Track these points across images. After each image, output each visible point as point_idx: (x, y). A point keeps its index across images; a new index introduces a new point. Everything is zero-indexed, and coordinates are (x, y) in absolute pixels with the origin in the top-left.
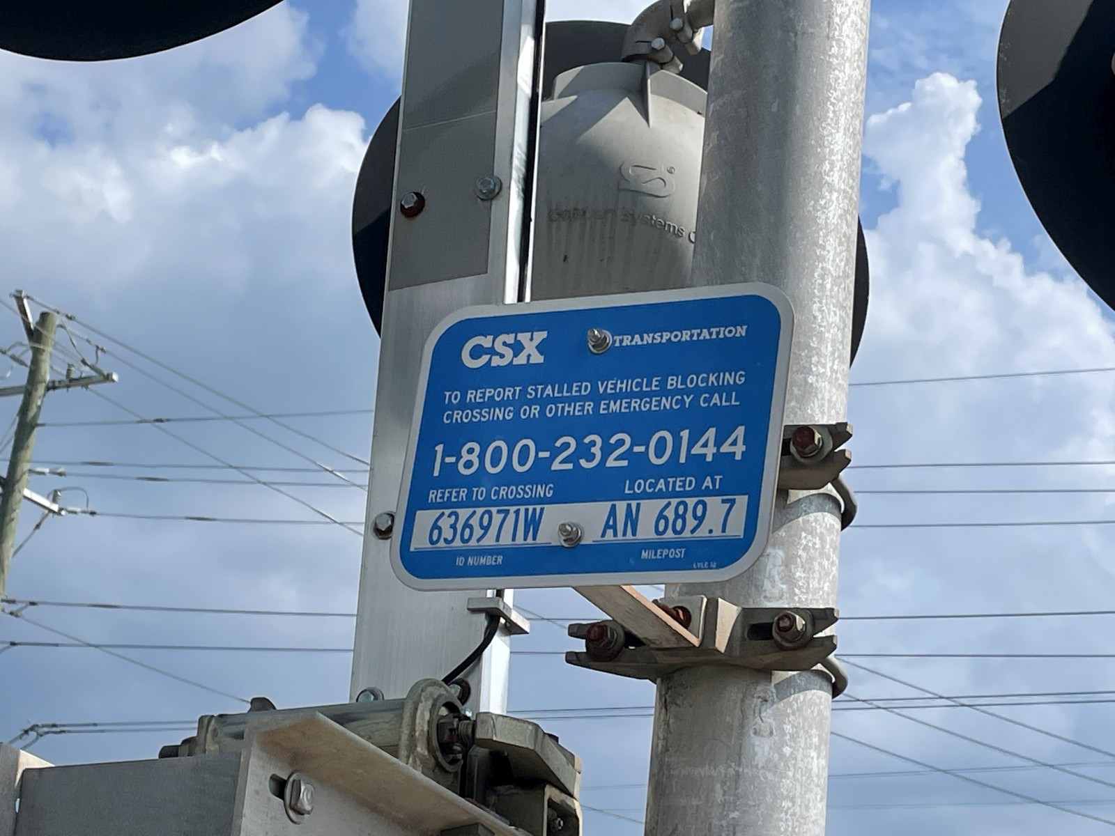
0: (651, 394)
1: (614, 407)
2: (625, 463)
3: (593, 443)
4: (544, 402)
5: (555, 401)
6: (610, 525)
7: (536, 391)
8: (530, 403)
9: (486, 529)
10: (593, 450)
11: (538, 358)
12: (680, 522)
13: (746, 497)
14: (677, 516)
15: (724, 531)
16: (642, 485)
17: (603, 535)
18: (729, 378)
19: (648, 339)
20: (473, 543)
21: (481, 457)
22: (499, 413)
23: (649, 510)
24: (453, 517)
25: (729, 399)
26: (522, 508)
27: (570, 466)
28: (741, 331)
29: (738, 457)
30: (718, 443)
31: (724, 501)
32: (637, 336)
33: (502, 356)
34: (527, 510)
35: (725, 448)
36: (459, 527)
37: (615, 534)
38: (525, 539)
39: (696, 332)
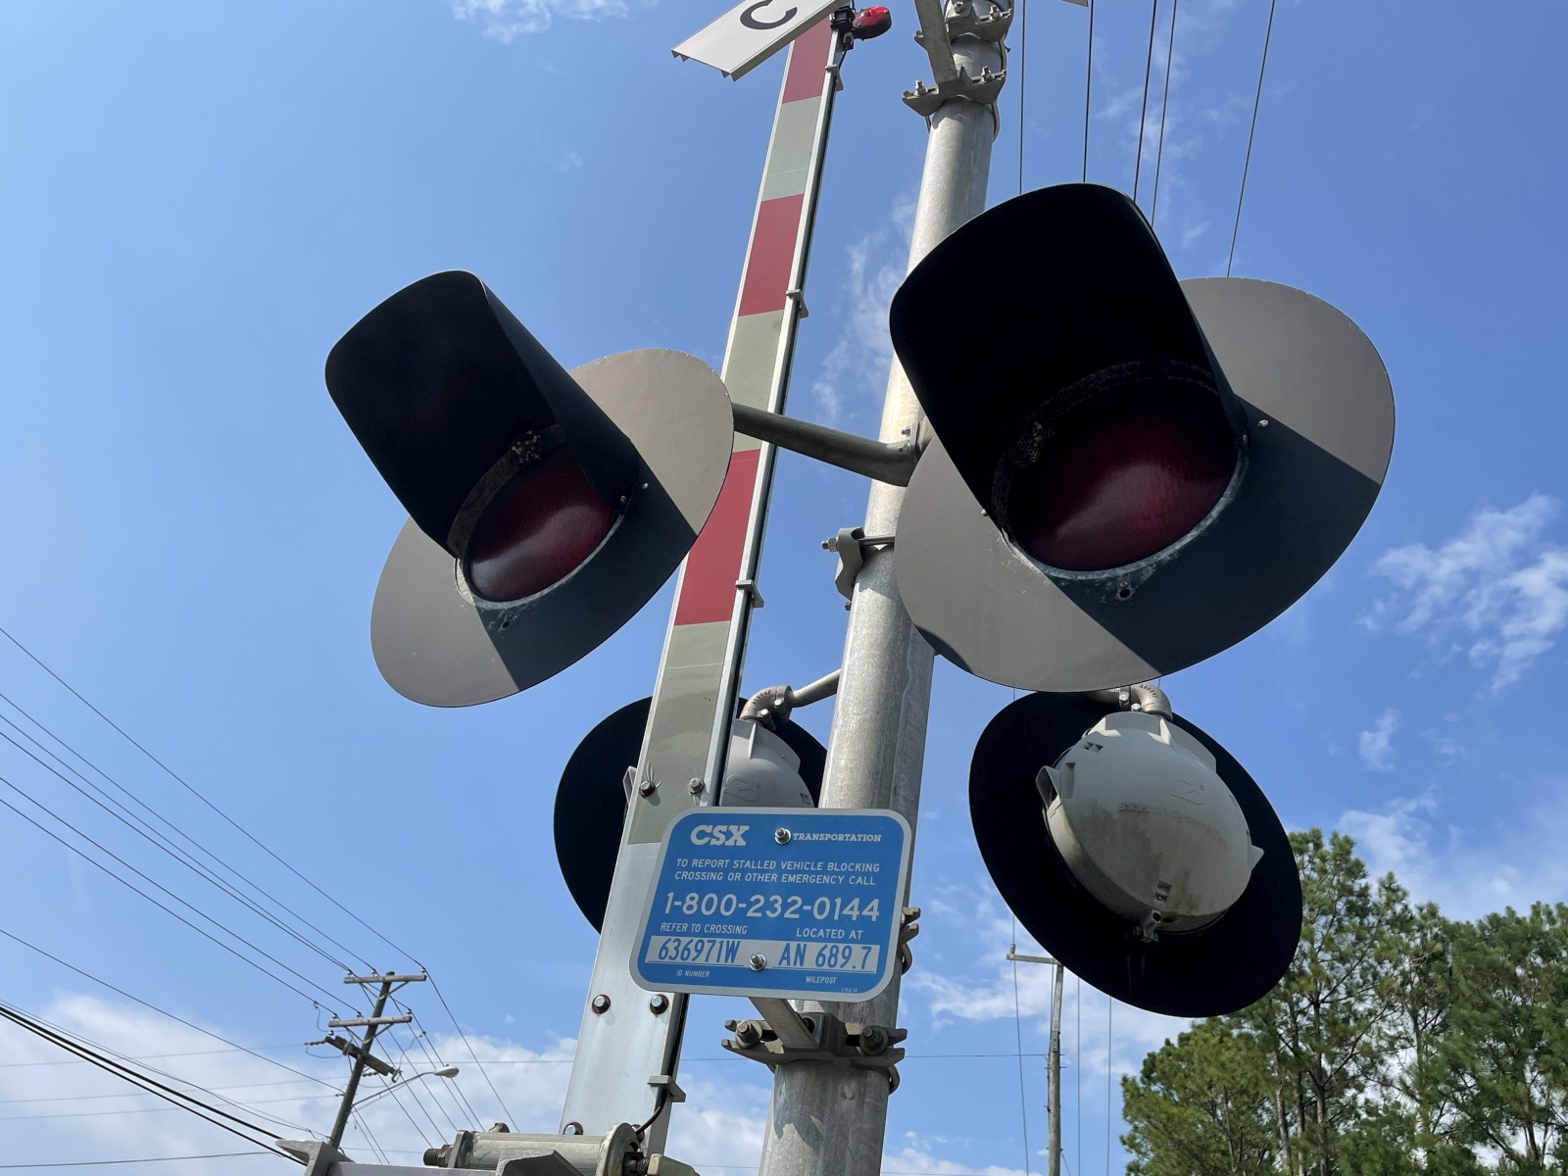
0: (817, 873)
1: (791, 879)
2: (797, 916)
3: (776, 901)
4: (744, 871)
5: (752, 871)
6: (785, 957)
7: (739, 863)
8: (736, 871)
9: (699, 952)
10: (776, 905)
11: (742, 843)
12: (833, 959)
13: (879, 946)
14: (832, 955)
15: (863, 967)
16: (808, 932)
17: (780, 964)
18: (869, 867)
19: (816, 837)
20: (689, 961)
21: (699, 903)
22: (713, 876)
23: (813, 948)
24: (677, 943)
25: (868, 881)
26: (725, 940)
27: (759, 915)
28: (878, 838)
29: (874, 919)
30: (861, 909)
31: (863, 948)
32: (809, 835)
33: (718, 839)
34: (728, 942)
35: (865, 912)
36: (681, 949)
37: (788, 964)
38: (726, 961)
39: (848, 835)
